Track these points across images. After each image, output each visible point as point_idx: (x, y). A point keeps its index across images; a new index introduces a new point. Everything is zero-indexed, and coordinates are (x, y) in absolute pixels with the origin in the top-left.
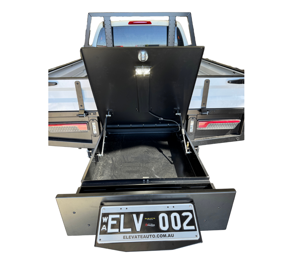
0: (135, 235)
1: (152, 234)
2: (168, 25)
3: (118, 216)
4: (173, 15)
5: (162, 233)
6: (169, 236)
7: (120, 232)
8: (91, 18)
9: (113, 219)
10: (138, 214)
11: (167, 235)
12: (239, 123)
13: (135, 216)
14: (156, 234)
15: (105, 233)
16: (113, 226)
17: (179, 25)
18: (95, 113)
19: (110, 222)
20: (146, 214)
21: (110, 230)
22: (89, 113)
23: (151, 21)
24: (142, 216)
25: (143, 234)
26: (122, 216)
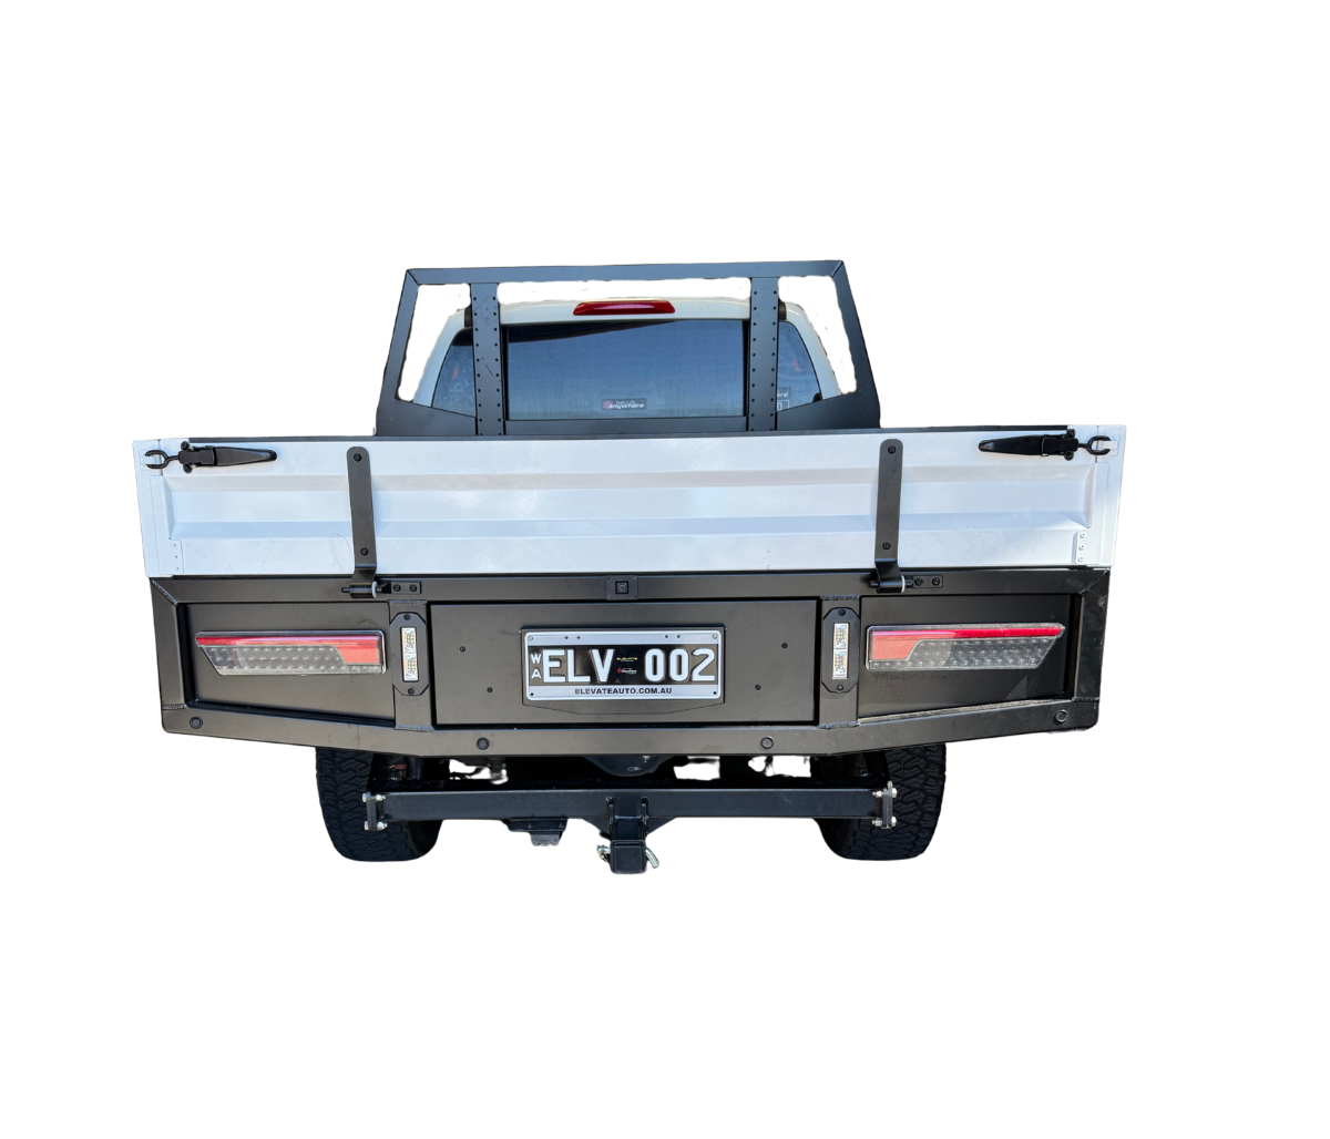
0: (597, 687)
1: (630, 687)
2: (747, 316)
3: (560, 653)
4: (766, 274)
5: (650, 687)
6: (663, 691)
7: (567, 683)
8: (417, 287)
9: (552, 659)
10: (603, 650)
11: (659, 690)
12: (1058, 640)
13: (595, 653)
14: (637, 687)
15: (539, 682)
16: (553, 672)
17: (795, 313)
18: (418, 585)
19: (547, 665)
20: (620, 650)
21: (547, 678)
22: (393, 584)
23: (674, 301)
24: (610, 653)
25: (613, 687)
26: (571, 653)
